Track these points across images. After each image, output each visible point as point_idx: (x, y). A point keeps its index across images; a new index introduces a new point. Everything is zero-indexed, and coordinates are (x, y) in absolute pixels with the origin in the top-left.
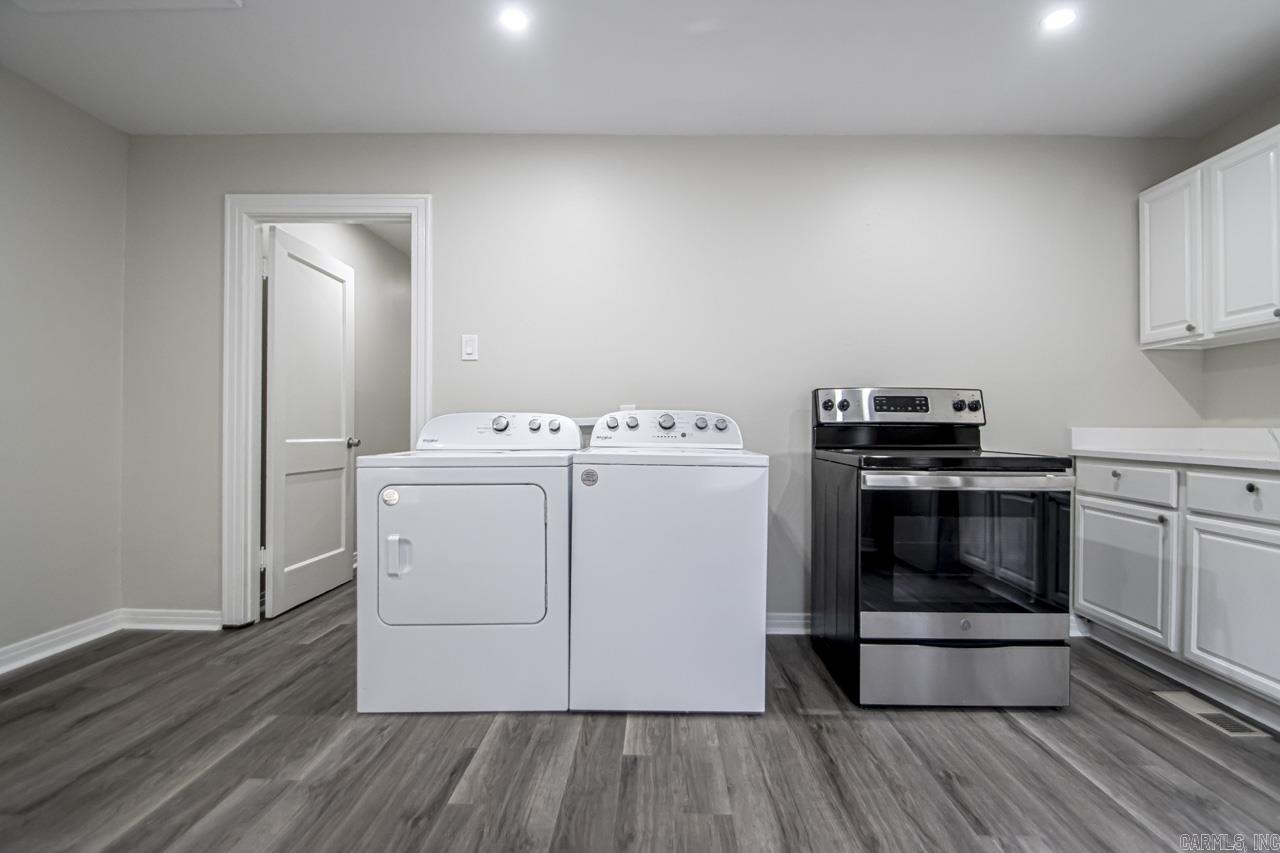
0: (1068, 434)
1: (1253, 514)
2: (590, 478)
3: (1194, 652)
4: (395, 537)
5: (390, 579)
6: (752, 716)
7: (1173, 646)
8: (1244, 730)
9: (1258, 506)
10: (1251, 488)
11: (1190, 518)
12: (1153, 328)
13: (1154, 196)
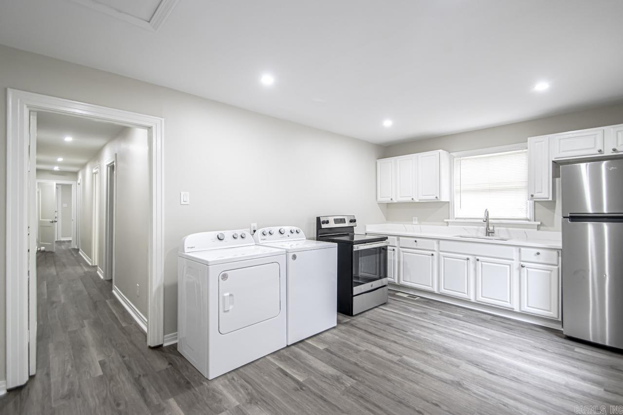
0: (365, 227)
1: (415, 247)
2: (294, 257)
3: (402, 282)
4: (227, 294)
5: (224, 314)
6: (334, 328)
7: (396, 282)
8: (415, 298)
9: (417, 245)
10: (416, 241)
11: (400, 249)
12: (381, 197)
13: (381, 162)
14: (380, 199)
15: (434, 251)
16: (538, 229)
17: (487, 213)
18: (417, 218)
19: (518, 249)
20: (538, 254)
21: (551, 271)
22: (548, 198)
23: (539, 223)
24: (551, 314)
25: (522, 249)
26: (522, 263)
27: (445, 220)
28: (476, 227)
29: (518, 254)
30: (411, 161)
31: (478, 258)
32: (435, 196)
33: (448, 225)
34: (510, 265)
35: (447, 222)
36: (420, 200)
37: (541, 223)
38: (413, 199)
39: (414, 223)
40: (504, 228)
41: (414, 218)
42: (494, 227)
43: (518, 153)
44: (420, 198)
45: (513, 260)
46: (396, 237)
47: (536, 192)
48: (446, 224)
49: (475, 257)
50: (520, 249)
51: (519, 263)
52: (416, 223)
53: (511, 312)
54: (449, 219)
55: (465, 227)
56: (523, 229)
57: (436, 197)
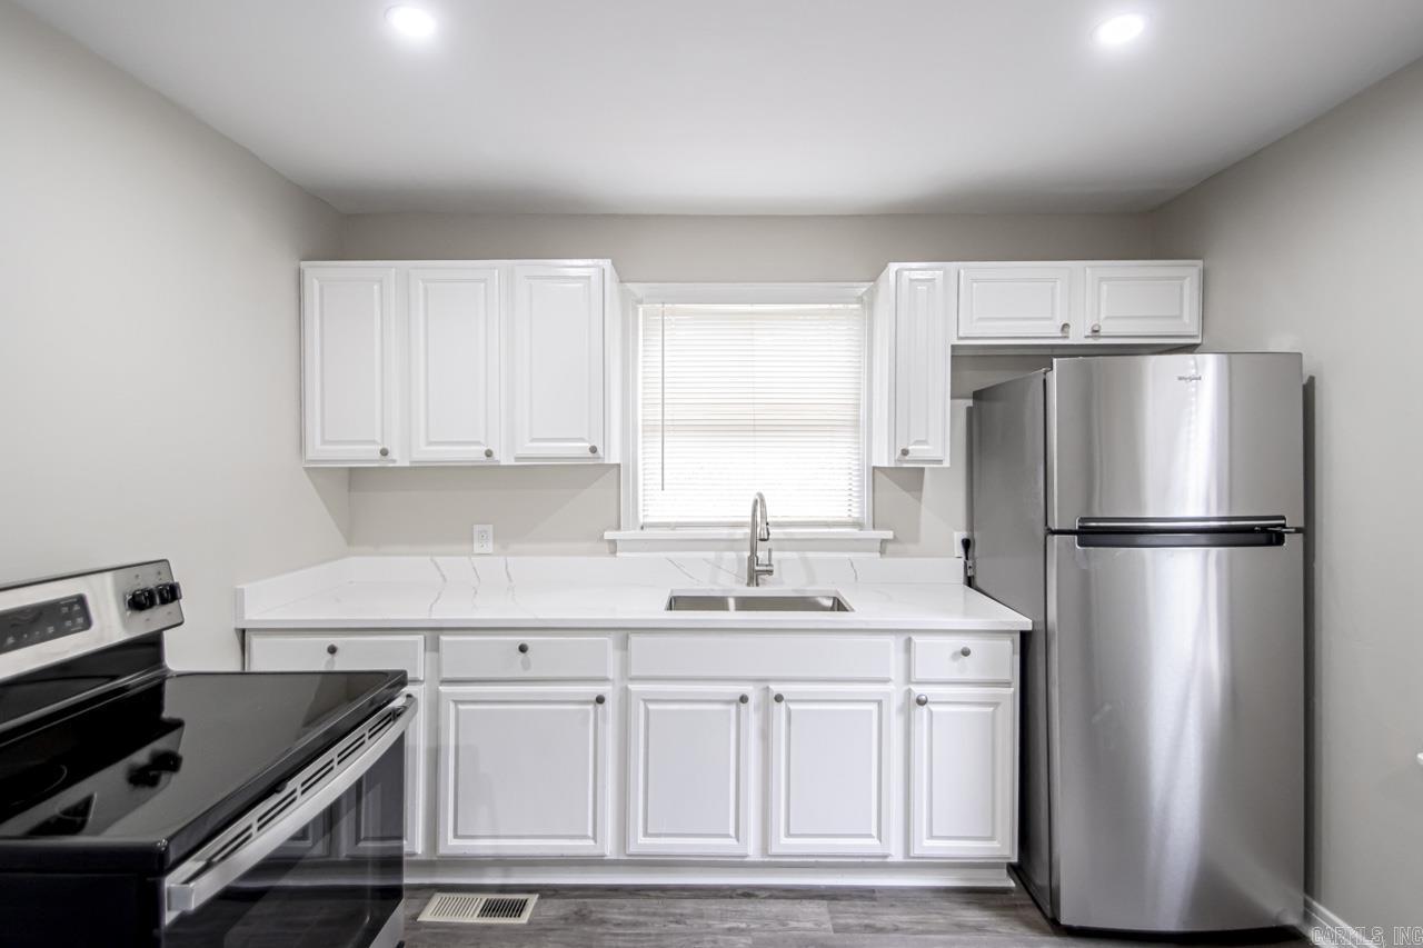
1: (517, 674)
3: (449, 844)
10: (524, 648)
11: (444, 690)
12: (324, 442)
13: (326, 277)
14: (318, 449)
15: (604, 680)
16: (882, 552)
17: (759, 503)
18: (490, 528)
19: (902, 639)
20: (966, 653)
21: (996, 705)
22: (940, 461)
23: (889, 535)
24: (993, 849)
25: (916, 639)
26: (918, 690)
27: (609, 535)
28: (711, 555)
29: (902, 656)
30: (483, 285)
31: (776, 688)
32: (588, 445)
33: (614, 552)
34: (880, 703)
35: (613, 542)
36: (517, 459)
37: (895, 537)
38: (489, 454)
39: (477, 548)
40: (794, 555)
41: (477, 528)
42: (770, 551)
43: (832, 313)
44: (520, 452)
45: (886, 681)
46: (419, 638)
47: (912, 441)
48: (606, 547)
49: (763, 685)
50: (910, 639)
51: (906, 688)
52: (489, 547)
53: (883, 865)
54: (619, 528)
55: (671, 555)
56: (847, 555)
57: (594, 450)
